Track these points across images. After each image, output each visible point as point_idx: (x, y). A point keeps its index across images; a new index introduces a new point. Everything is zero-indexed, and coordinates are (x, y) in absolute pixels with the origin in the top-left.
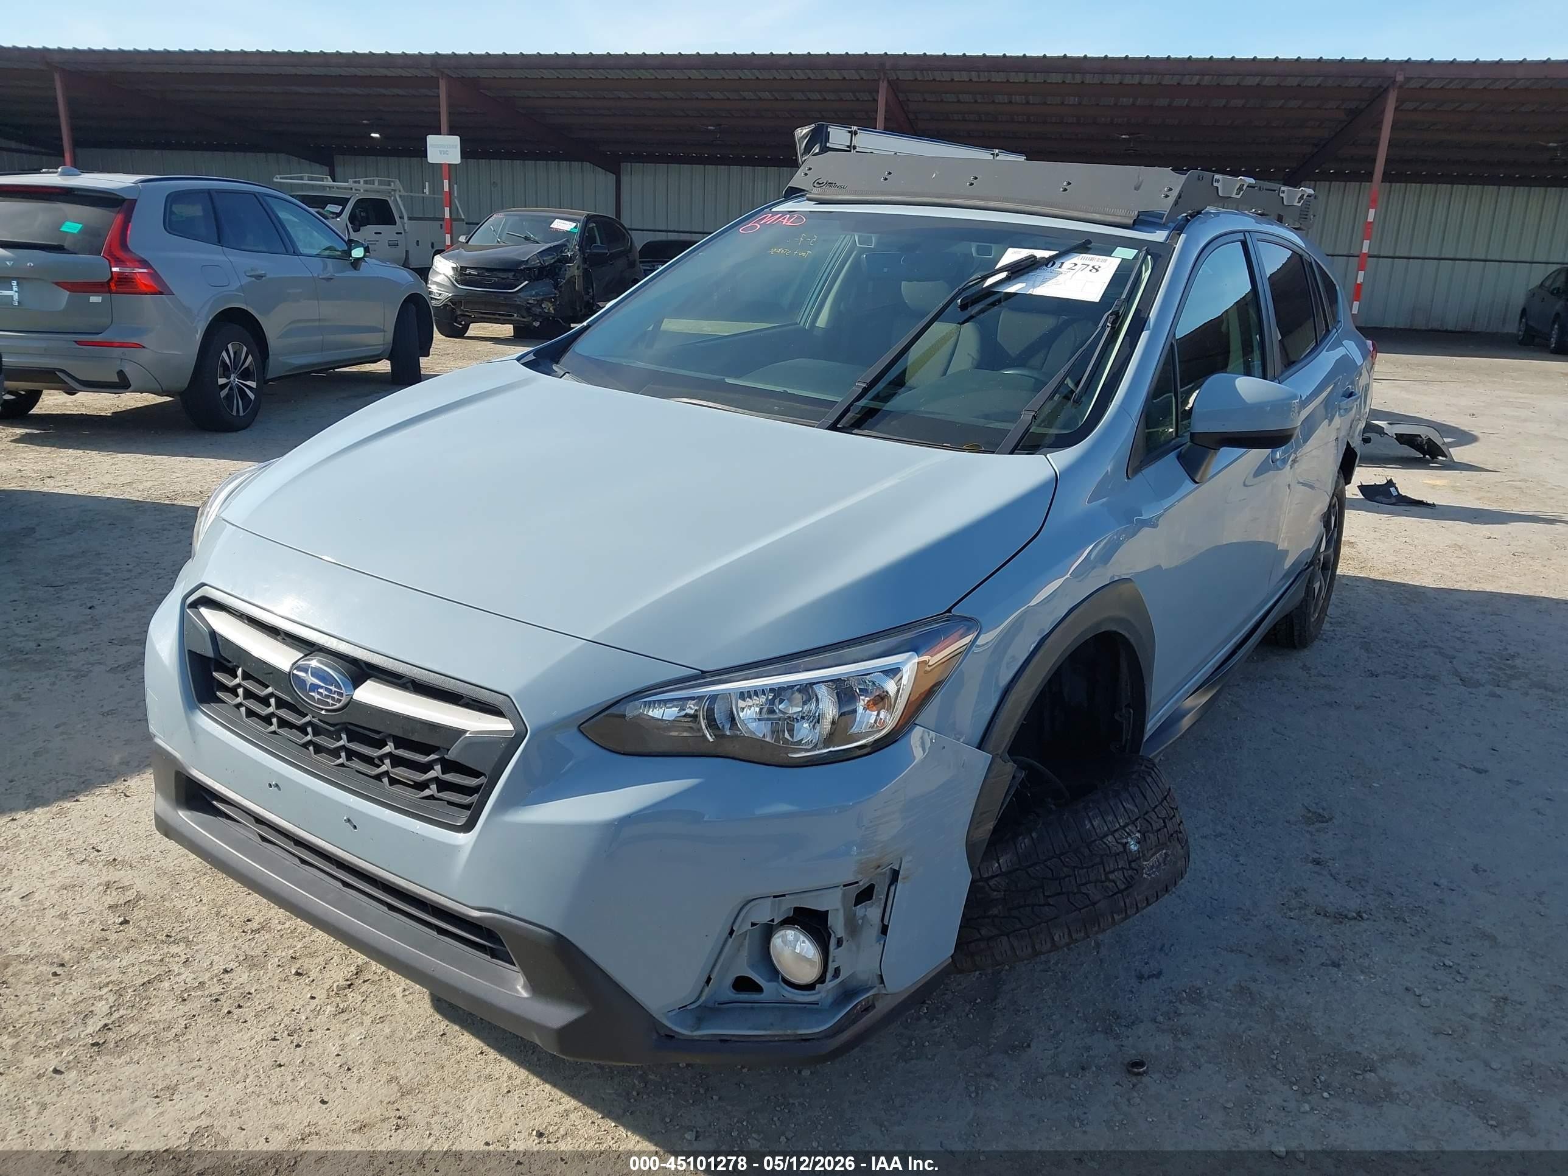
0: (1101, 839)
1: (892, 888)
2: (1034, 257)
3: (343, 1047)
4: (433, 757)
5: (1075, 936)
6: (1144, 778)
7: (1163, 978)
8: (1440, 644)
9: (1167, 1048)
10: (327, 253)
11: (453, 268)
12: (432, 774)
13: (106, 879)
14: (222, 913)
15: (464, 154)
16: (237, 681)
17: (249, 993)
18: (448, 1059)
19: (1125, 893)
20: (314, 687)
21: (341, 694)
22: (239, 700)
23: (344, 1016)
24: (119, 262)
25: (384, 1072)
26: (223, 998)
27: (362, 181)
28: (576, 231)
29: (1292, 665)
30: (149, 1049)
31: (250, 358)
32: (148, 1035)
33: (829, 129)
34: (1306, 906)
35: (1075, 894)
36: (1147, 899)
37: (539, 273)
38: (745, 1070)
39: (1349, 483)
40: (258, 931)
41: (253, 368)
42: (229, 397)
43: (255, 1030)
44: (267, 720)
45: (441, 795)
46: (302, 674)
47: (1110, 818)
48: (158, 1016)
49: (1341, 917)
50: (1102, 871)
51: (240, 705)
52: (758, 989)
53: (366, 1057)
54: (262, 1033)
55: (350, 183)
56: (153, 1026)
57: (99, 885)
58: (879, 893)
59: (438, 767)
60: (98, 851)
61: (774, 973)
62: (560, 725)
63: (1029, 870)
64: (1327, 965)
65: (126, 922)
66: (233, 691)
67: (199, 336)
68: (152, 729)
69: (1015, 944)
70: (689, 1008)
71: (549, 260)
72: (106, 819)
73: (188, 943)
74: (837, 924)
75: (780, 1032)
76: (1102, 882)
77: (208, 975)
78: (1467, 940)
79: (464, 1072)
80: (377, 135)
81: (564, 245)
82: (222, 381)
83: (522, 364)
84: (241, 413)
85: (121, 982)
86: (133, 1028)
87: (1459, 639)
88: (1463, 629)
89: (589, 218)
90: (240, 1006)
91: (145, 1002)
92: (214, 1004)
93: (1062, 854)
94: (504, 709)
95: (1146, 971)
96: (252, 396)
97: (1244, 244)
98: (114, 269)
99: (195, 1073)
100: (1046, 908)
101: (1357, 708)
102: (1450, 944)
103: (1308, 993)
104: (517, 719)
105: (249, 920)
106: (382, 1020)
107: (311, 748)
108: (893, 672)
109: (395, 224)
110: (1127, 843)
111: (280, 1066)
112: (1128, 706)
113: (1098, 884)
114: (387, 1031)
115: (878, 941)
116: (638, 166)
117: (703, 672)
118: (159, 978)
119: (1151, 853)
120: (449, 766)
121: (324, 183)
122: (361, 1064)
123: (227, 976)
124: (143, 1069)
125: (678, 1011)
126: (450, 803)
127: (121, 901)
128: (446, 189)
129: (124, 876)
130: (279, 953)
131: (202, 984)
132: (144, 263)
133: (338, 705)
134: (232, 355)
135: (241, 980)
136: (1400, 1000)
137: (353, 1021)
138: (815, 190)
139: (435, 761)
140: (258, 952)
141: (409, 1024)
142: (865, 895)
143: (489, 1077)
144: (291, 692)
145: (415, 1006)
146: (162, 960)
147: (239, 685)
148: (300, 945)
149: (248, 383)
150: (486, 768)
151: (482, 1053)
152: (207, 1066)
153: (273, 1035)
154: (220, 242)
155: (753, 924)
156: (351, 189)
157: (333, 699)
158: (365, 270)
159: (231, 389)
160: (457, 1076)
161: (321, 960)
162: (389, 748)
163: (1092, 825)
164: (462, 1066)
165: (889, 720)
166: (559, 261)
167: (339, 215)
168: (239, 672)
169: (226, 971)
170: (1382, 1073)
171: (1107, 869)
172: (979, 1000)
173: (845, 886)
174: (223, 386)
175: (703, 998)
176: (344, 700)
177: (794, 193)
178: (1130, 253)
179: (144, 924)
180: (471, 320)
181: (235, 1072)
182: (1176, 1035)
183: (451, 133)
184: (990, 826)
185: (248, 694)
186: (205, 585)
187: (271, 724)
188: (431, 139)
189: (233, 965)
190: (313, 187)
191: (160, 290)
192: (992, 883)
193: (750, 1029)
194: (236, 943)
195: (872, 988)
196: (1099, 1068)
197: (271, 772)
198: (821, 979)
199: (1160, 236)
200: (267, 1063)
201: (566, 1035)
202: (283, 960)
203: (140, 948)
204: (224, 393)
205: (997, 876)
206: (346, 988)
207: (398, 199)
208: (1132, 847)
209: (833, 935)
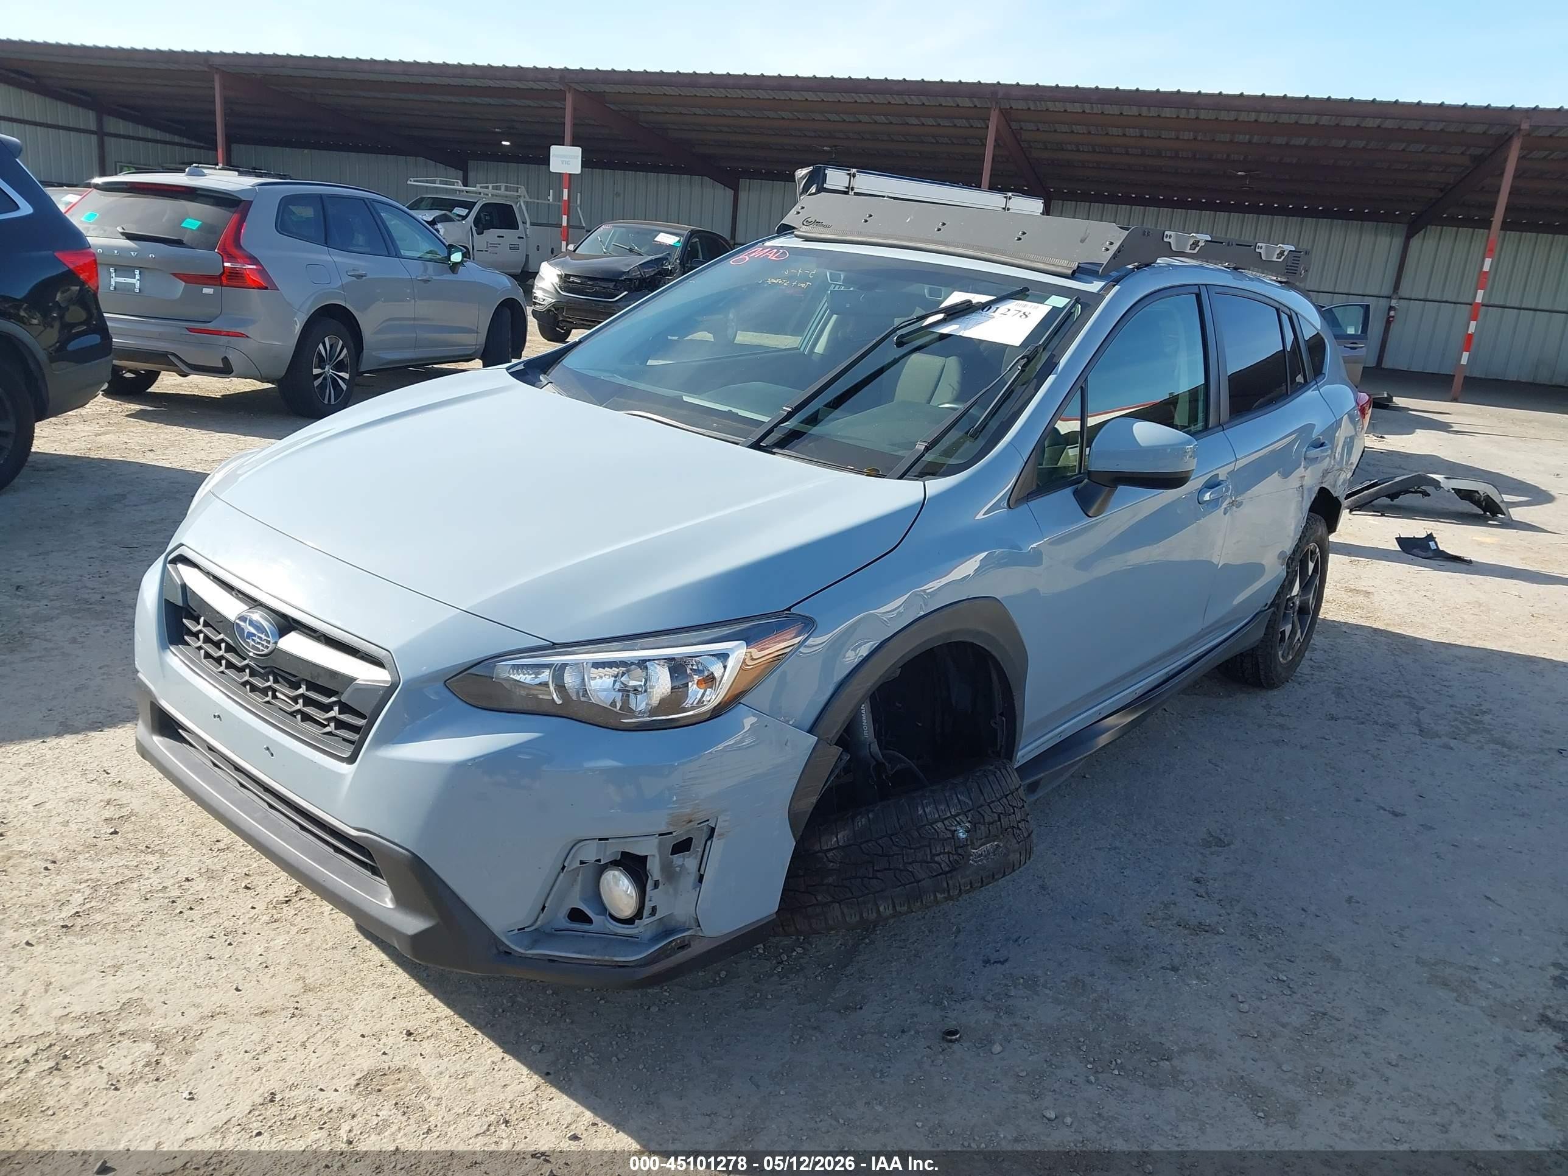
0: (931, 824)
1: (709, 843)
2: (970, 301)
3: (267, 949)
4: (333, 699)
5: (898, 908)
6: (986, 776)
7: (1007, 965)
8: (1414, 695)
9: (987, 1022)
10: (429, 256)
11: (558, 275)
12: (332, 714)
13: (108, 797)
14: (197, 834)
15: (585, 164)
16: (200, 627)
17: (202, 899)
18: (351, 968)
19: (949, 875)
20: (250, 635)
21: (268, 642)
22: (200, 644)
23: (275, 925)
24: (231, 258)
25: (295, 971)
26: (179, 901)
27: (490, 186)
28: (679, 245)
29: (1253, 704)
30: (107, 934)
31: (345, 351)
32: (109, 924)
33: (826, 172)
34: (1171, 917)
35: (901, 870)
36: (971, 883)
37: (639, 283)
38: (602, 1002)
39: (1334, 531)
40: (223, 850)
41: (347, 361)
42: (323, 386)
43: (198, 928)
44: (218, 660)
45: (337, 732)
46: (242, 624)
47: (942, 807)
48: (121, 909)
49: (1201, 928)
50: (929, 852)
51: (200, 648)
52: (589, 921)
53: (284, 960)
54: (203, 931)
55: (478, 188)
56: (115, 917)
57: (101, 801)
58: (697, 845)
59: (336, 708)
60: (108, 773)
61: (603, 910)
62: (429, 679)
63: (862, 846)
64: (1167, 969)
65: (116, 833)
66: (196, 635)
67: (298, 328)
68: (137, 666)
69: (846, 911)
70: (526, 930)
71: (650, 272)
72: (122, 748)
73: (163, 854)
74: (654, 868)
75: (599, 958)
76: (928, 863)
77: (172, 881)
78: (1311, 961)
79: (362, 979)
80: (507, 143)
81: (665, 259)
82: (316, 371)
83: (510, 373)
84: (333, 402)
85: (98, 880)
86: (98, 917)
87: (1436, 692)
88: (1445, 683)
89: (693, 233)
90: (191, 909)
91: (114, 897)
92: (170, 904)
93: (892, 835)
94: (385, 662)
95: (994, 957)
96: (344, 387)
97: (1198, 297)
98: (226, 264)
99: (139, 956)
100: (875, 880)
101: (1302, 748)
102: (1292, 962)
103: (1138, 990)
104: (394, 671)
105: (218, 841)
106: (306, 931)
107: (248, 687)
108: (723, 656)
109: (518, 229)
110: (955, 831)
111: (211, 958)
112: (1002, 714)
113: (924, 864)
114: (308, 940)
115: (694, 888)
116: (756, 183)
117: (554, 644)
118: (130, 880)
119: (980, 842)
120: (345, 708)
121: (453, 186)
122: (279, 964)
123: (187, 883)
124: (98, 949)
125: (516, 932)
126: (344, 739)
127: (117, 816)
128: (565, 197)
129: (123, 796)
130: (235, 870)
131: (165, 888)
132: (253, 260)
133: (266, 651)
134: (328, 348)
135: (197, 888)
136: (1222, 1004)
137: (281, 930)
138: (804, 228)
139: (335, 703)
140: (218, 867)
141: (328, 937)
142: (683, 846)
143: (382, 985)
144: (234, 638)
145: (338, 924)
146: (137, 866)
147: (200, 631)
148: (255, 865)
149: (341, 374)
150: (366, 711)
151: (382, 966)
152: (150, 952)
153: (212, 933)
154: (326, 243)
155: (582, 863)
156: (480, 193)
157: (263, 645)
158: (463, 274)
159: (325, 379)
160: (355, 982)
161: (269, 879)
162: (302, 690)
163: (924, 811)
164: (362, 974)
165: (713, 698)
166: (659, 273)
167: (464, 218)
168: (202, 620)
169: (187, 880)
170: (1175, 1062)
171: (934, 851)
172: (831, 966)
173: (660, 835)
174: (318, 376)
175: (539, 923)
176: (271, 646)
177: (786, 230)
178: (1060, 302)
179: (130, 836)
180: (571, 325)
181: (172, 959)
182: (999, 1013)
183: (574, 144)
184: (814, 800)
185: (207, 640)
186: (182, 545)
187: (221, 665)
188: (554, 149)
189: (195, 875)
190: (447, 191)
191: (265, 284)
192: (830, 854)
193: (575, 952)
194: (202, 858)
195: (689, 929)
196: (917, 1032)
197: (216, 704)
198: (639, 914)
199: (1095, 286)
200: (200, 955)
201: (417, 940)
202: (237, 876)
203: (122, 855)
204: (317, 383)
205: (834, 849)
206: (283, 903)
207: (522, 204)
208: (961, 834)
209: (650, 878)
